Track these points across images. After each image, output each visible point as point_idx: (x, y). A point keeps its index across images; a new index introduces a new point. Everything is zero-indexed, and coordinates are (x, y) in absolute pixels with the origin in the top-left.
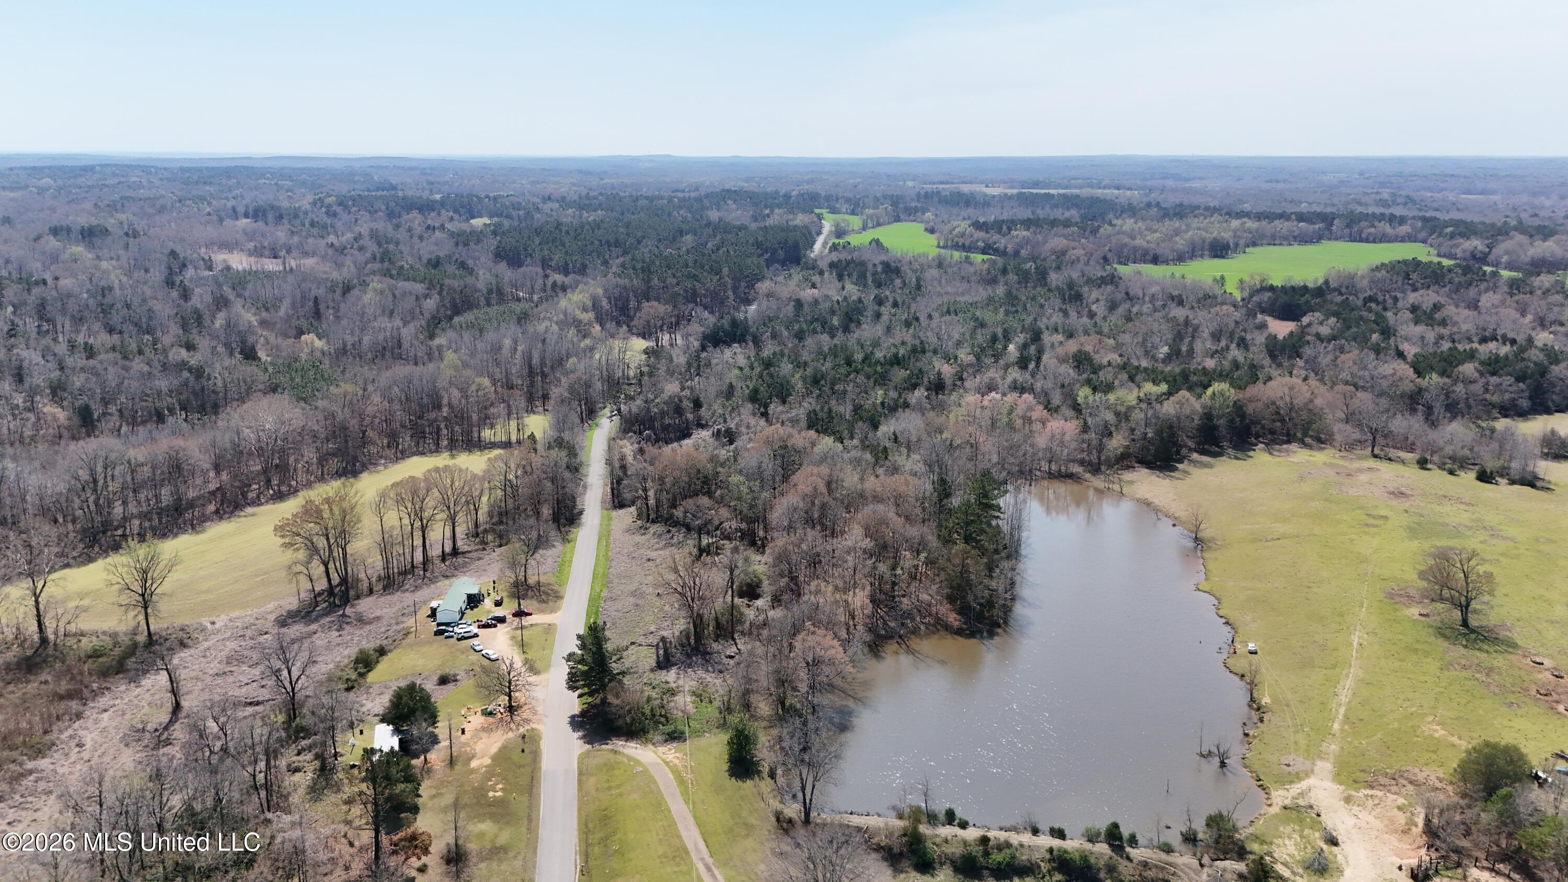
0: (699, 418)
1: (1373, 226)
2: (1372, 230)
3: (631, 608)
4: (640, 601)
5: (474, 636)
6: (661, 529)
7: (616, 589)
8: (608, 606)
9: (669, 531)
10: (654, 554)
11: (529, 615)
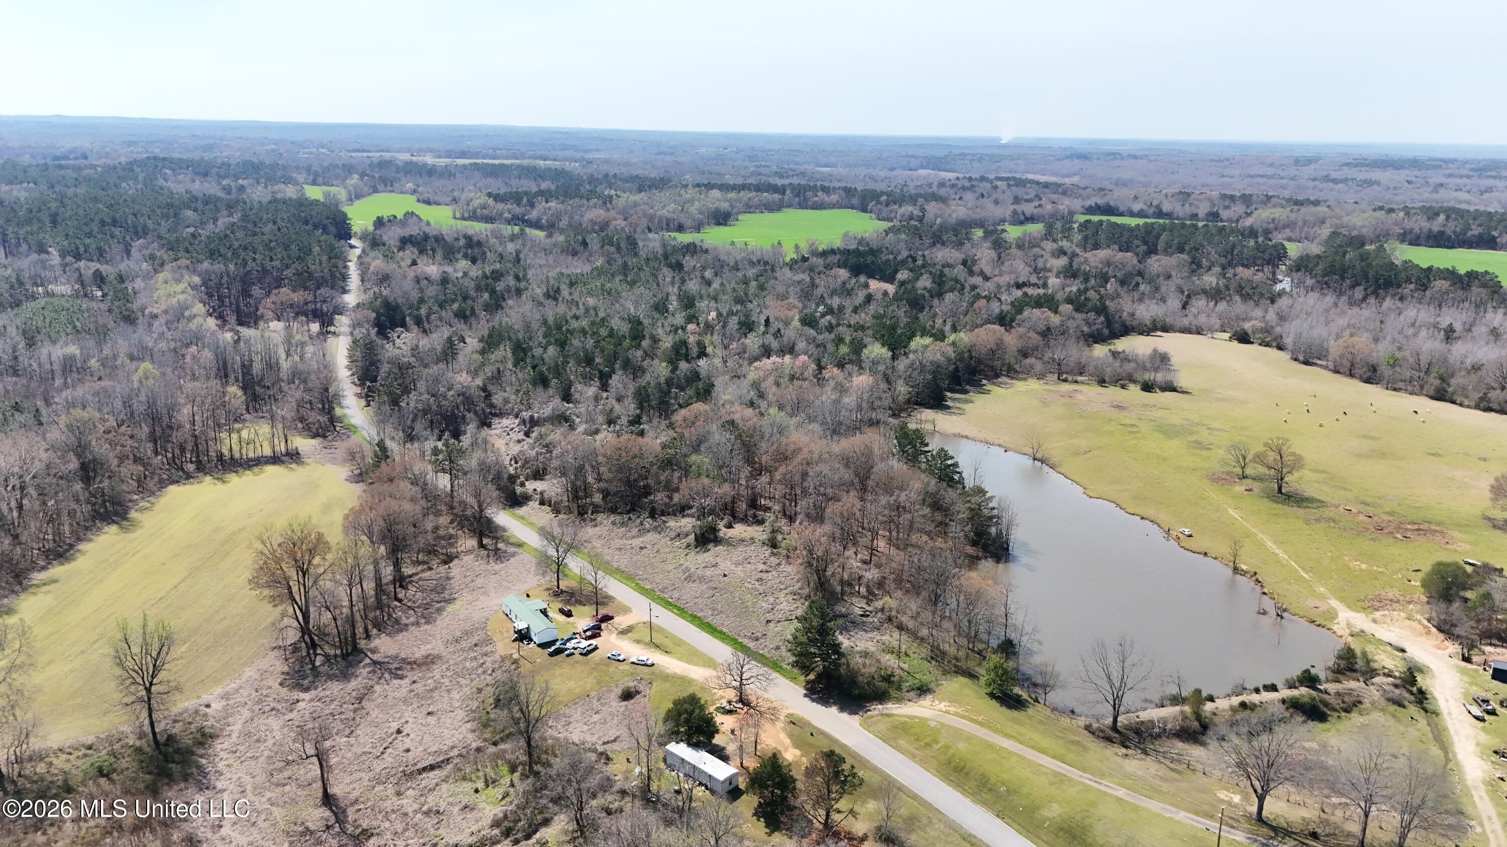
0: (492, 406)
1: (816, 195)
2: (816, 199)
3: (711, 592)
4: (712, 584)
5: (596, 648)
6: (618, 518)
7: (657, 579)
8: (676, 595)
9: (630, 519)
10: (637, 542)
11: (612, 618)
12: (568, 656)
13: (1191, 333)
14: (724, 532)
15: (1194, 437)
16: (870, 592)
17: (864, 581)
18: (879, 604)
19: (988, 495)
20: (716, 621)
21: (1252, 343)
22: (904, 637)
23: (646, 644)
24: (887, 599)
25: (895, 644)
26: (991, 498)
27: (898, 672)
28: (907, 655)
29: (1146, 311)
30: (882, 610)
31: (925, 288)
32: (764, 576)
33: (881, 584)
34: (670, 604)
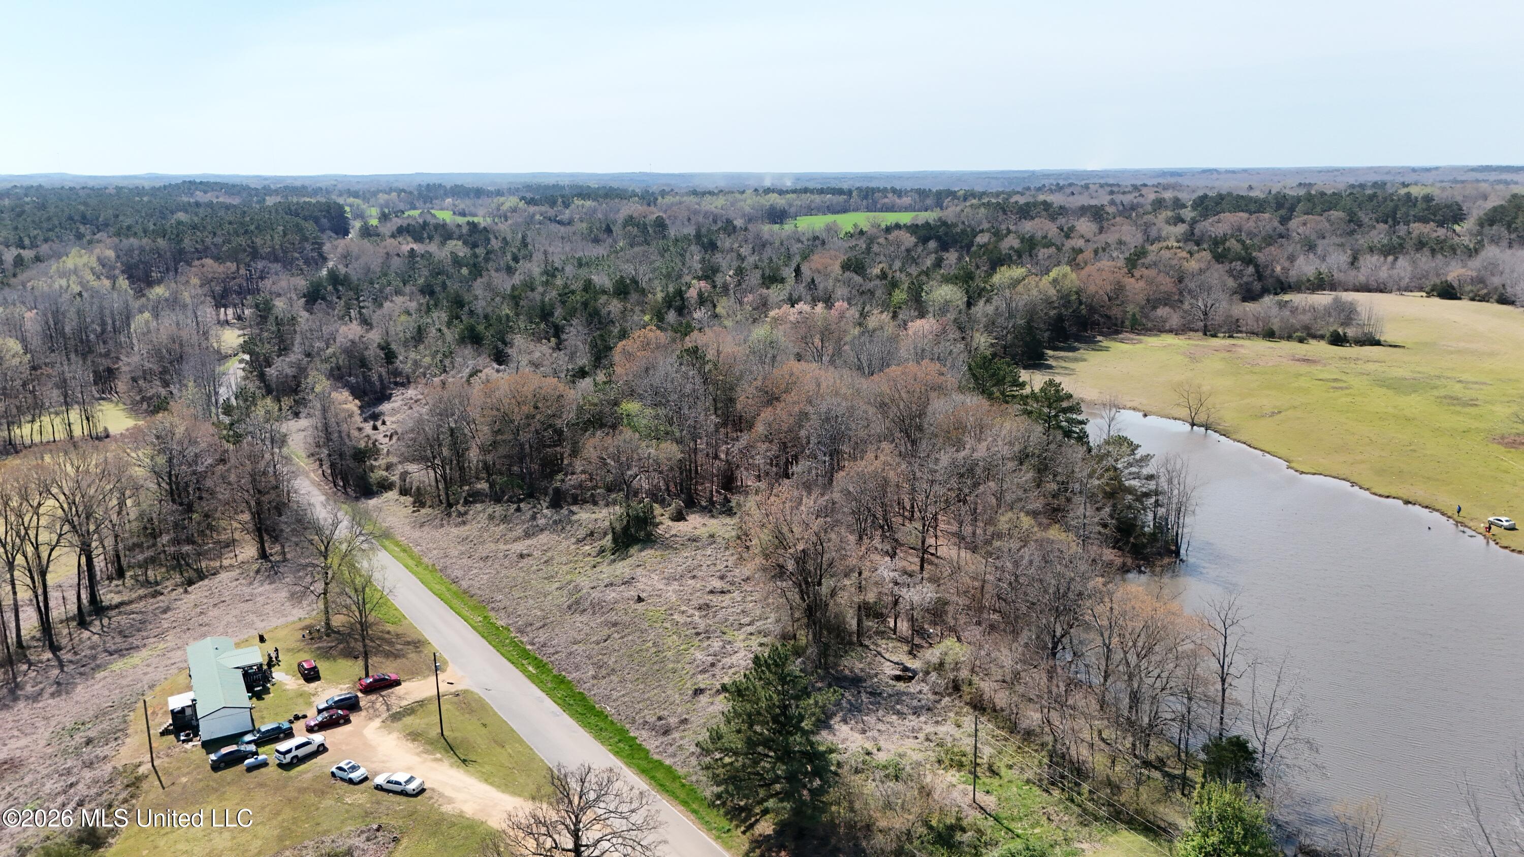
0: (396, 372)
1: (886, 197)
2: (886, 200)
3: (606, 631)
4: (613, 617)
5: (322, 749)
6: (499, 509)
7: (521, 610)
8: (542, 637)
9: (518, 510)
10: (520, 547)
11: (397, 683)
12: (250, 769)
13: (1369, 291)
14: (666, 526)
15: (1442, 392)
16: (918, 631)
17: (903, 606)
18: (932, 655)
19: (1140, 453)
20: (595, 691)
21: (1460, 299)
22: (987, 727)
23: (431, 742)
24: (950, 642)
25: (967, 744)
26: (1146, 458)
27: (972, 816)
28: (993, 772)
29: (1306, 267)
30: (941, 665)
31: (1012, 248)
32: (715, 600)
33: (937, 612)
34: (525, 654)
